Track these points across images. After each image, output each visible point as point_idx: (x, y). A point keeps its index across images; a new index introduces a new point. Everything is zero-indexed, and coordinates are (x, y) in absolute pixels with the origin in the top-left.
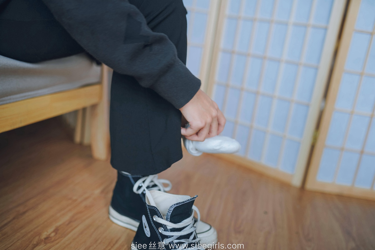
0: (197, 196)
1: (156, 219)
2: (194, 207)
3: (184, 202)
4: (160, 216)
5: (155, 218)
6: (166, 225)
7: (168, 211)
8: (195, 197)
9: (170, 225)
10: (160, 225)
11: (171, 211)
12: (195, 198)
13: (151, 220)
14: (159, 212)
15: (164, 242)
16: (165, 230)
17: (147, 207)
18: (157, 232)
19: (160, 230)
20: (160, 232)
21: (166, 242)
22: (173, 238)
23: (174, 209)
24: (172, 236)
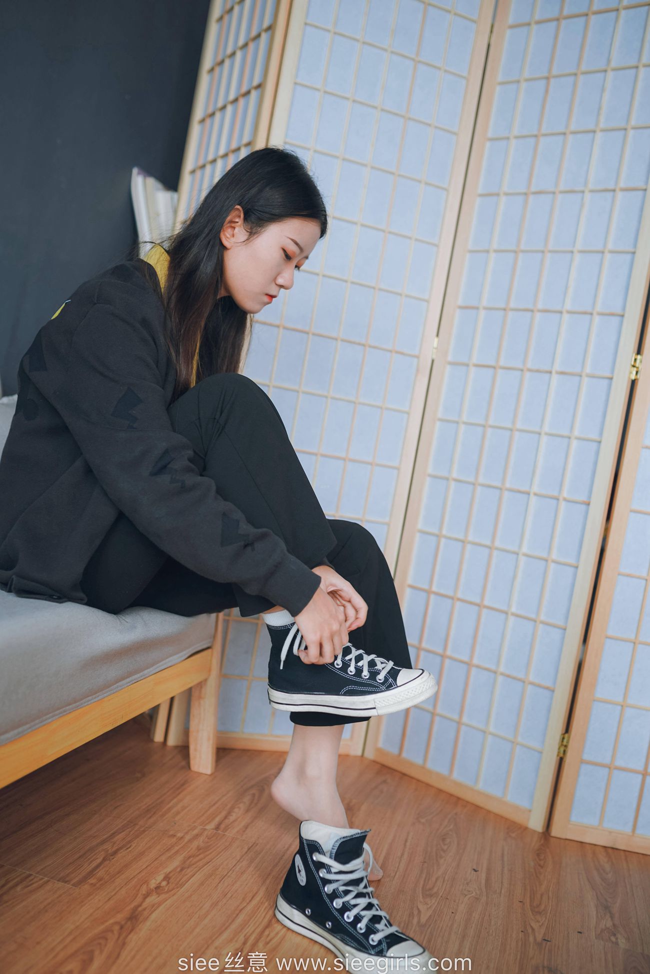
0: (370, 830)
1: (317, 857)
2: (365, 846)
3: (352, 836)
4: (323, 853)
5: (315, 857)
6: (329, 865)
7: (331, 847)
8: (368, 830)
9: (336, 866)
10: (320, 865)
11: (336, 848)
12: (368, 832)
13: (309, 859)
14: (322, 848)
15: (326, 889)
16: (329, 872)
17: (305, 842)
18: (317, 876)
19: (322, 873)
20: (321, 875)
21: (328, 889)
22: (338, 883)
23: (340, 845)
24: (337, 881)
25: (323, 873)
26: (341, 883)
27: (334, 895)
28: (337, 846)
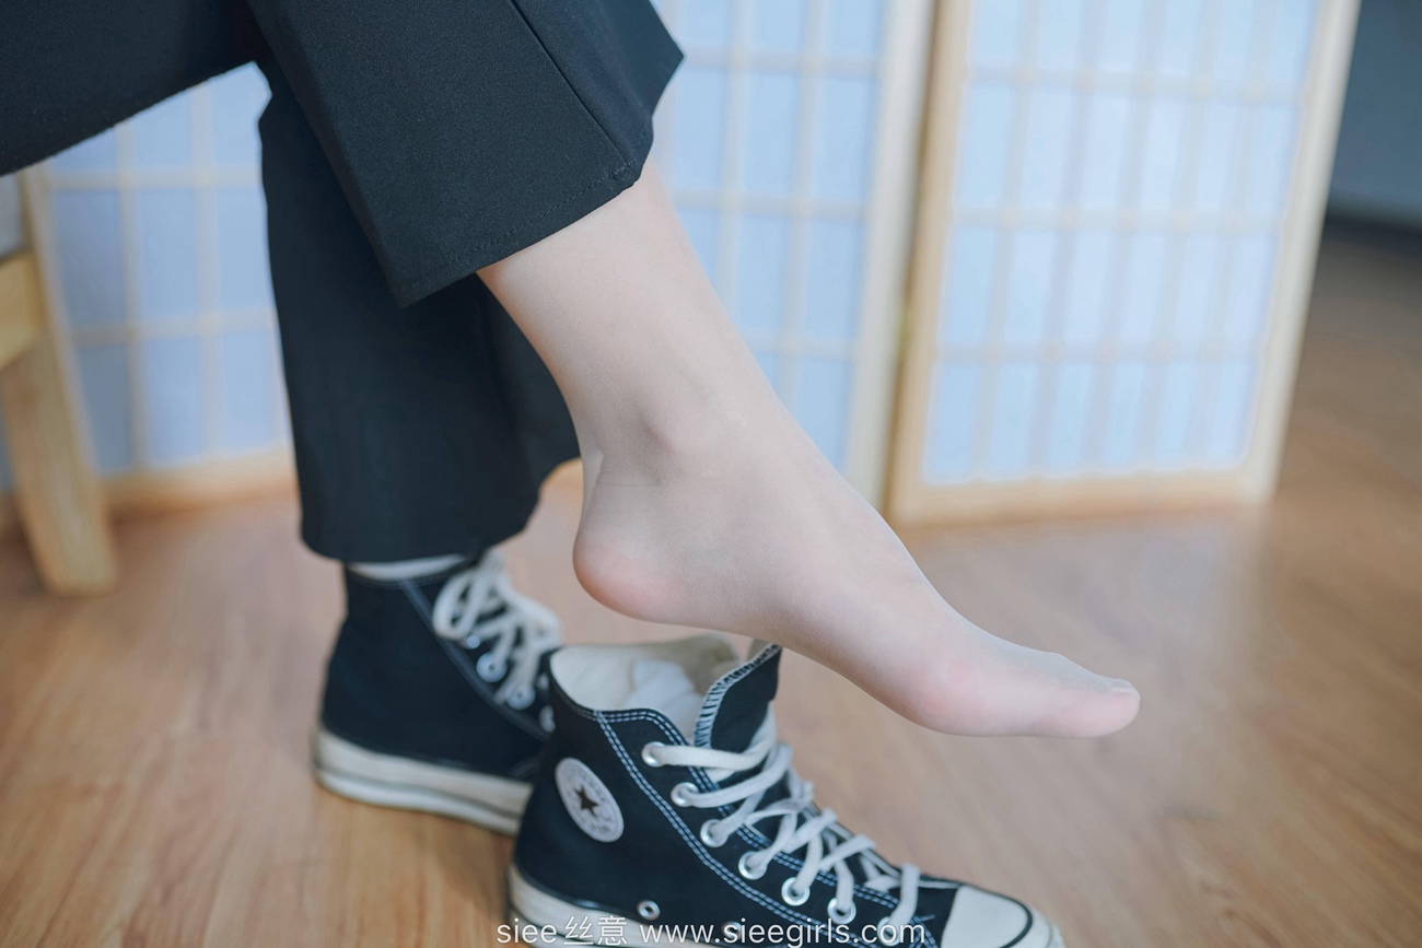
1: (658, 755)
3: (755, 663)
5: (652, 755)
6: (701, 770)
7: (700, 712)
9: (722, 763)
10: (675, 775)
11: (715, 710)
13: (631, 767)
14: (670, 723)
15: (705, 838)
16: (705, 787)
17: (602, 720)
18: (664, 808)
19: (680, 795)
20: (680, 802)
21: (714, 835)
22: (743, 808)
23: (725, 697)
24: (736, 805)
25: (684, 795)
26: (749, 805)
27: (737, 846)
28: (718, 703)
